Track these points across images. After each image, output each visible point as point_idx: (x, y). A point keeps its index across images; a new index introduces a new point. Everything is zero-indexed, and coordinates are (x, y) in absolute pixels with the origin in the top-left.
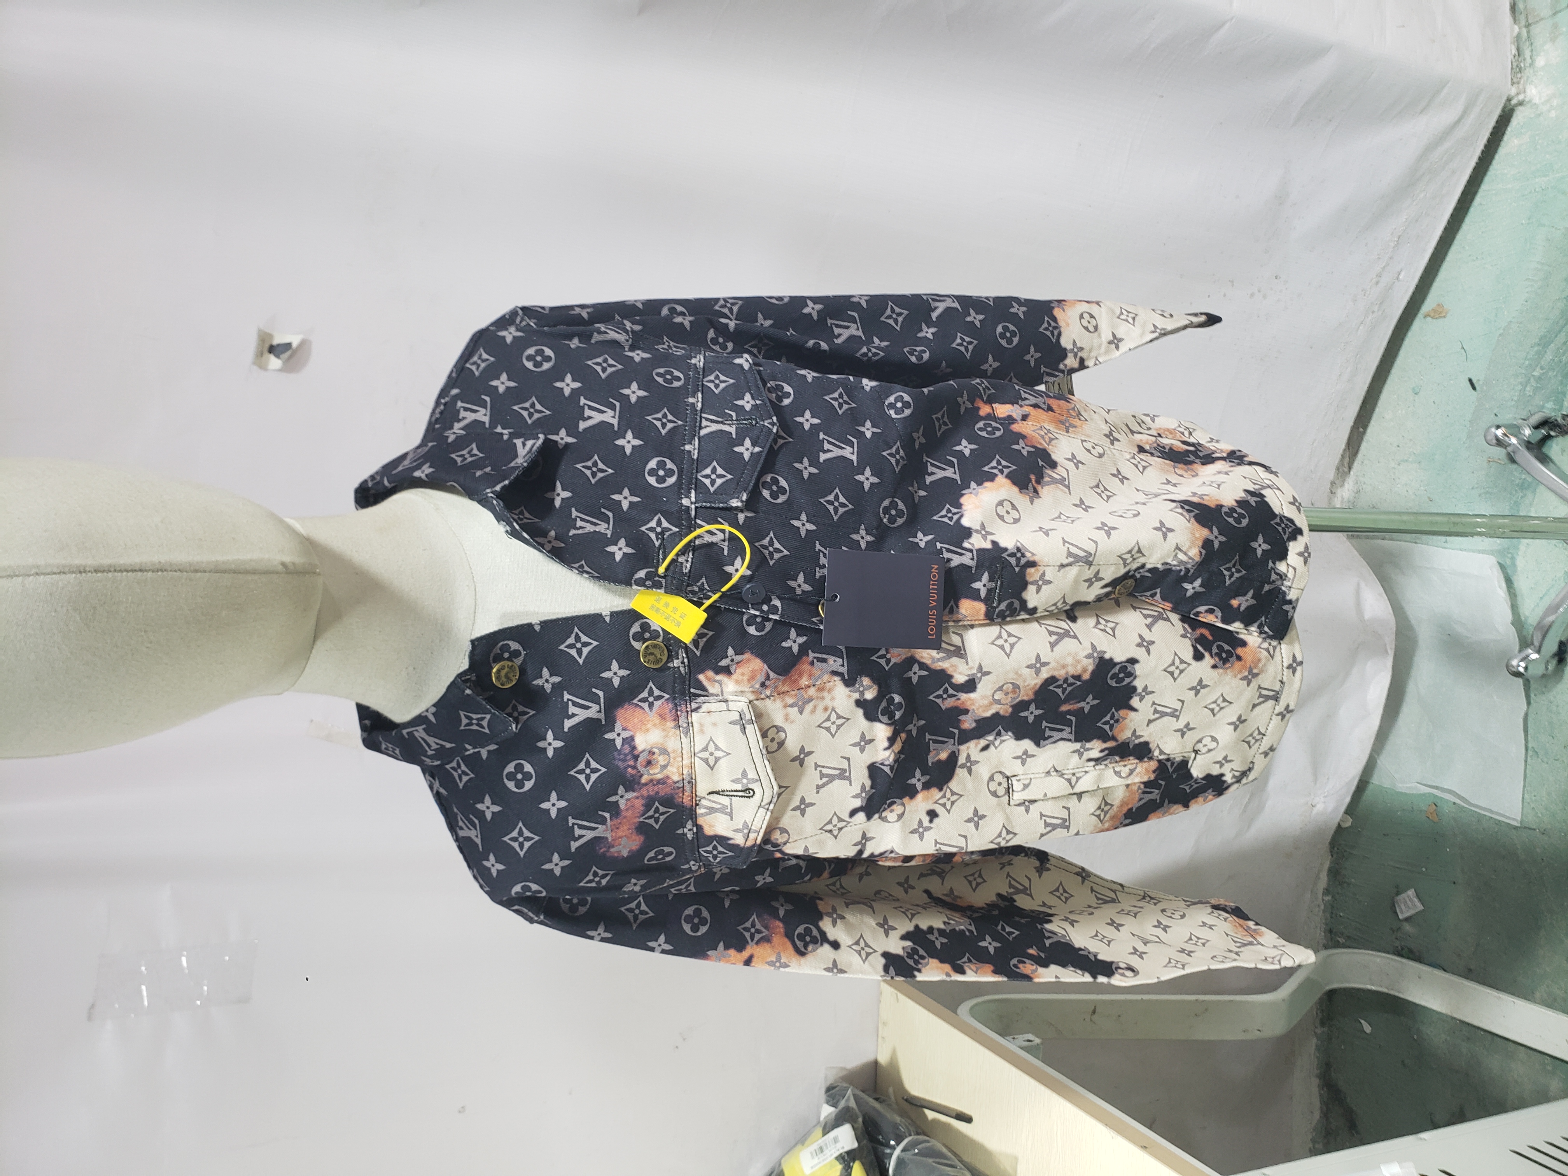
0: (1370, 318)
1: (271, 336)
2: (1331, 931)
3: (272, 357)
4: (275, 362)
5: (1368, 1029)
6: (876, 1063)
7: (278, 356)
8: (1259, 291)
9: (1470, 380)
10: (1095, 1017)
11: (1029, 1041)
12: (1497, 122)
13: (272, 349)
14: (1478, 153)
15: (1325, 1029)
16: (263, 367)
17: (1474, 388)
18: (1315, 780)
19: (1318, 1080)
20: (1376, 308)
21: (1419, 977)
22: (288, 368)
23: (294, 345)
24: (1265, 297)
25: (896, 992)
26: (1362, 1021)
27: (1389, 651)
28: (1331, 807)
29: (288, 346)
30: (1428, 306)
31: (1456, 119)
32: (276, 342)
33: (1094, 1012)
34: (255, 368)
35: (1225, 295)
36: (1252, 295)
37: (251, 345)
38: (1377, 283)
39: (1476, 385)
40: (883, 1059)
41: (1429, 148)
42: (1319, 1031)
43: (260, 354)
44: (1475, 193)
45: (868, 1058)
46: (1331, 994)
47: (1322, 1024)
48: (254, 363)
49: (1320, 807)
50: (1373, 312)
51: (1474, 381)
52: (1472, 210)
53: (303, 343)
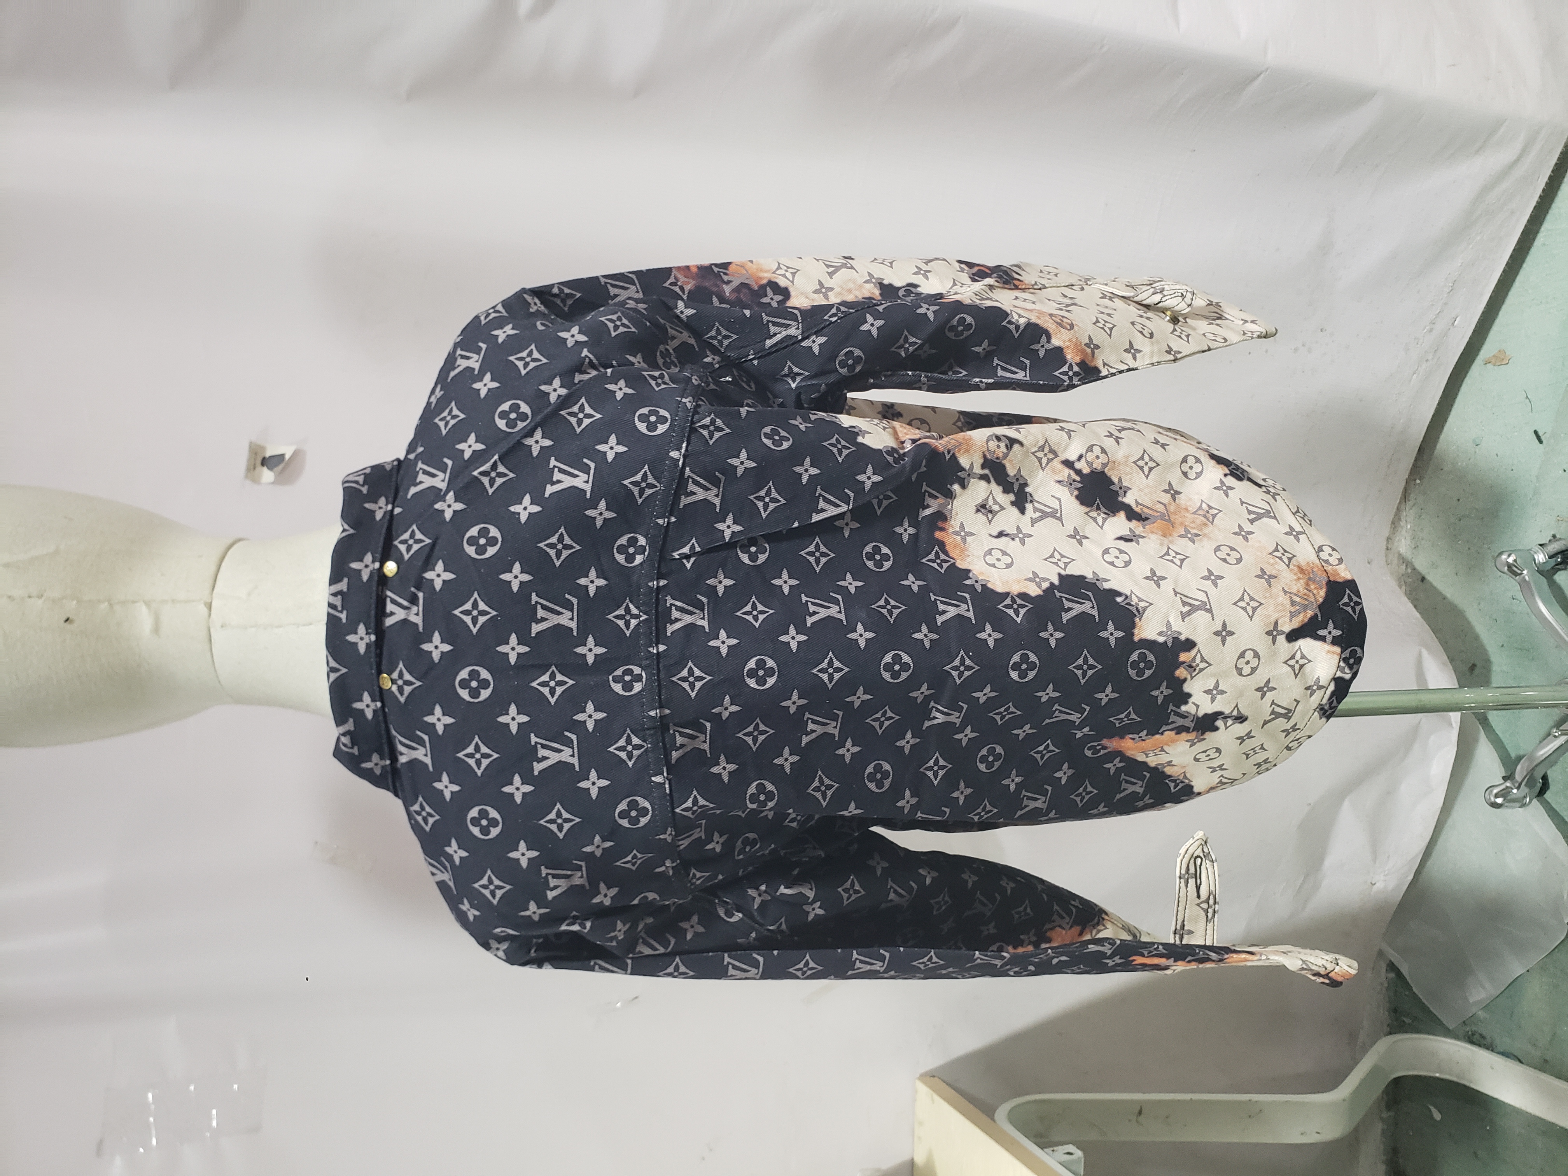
0: (1424, 367)
1: (263, 448)
2: (1395, 1011)
3: (265, 469)
4: (267, 475)
5: (1437, 1116)
6: (912, 1163)
7: (270, 469)
8: (1303, 345)
9: (1536, 432)
10: (1141, 1118)
11: (1069, 1153)
12: (1559, 159)
13: (264, 462)
14: (1539, 191)
15: (1392, 1114)
16: (256, 481)
17: (1541, 442)
18: (1375, 860)
19: (1384, 1167)
20: (1430, 358)
21: (1492, 1069)
22: (281, 480)
23: (287, 457)
24: (1310, 351)
25: (932, 1092)
26: (1432, 1108)
27: (1454, 725)
28: (1391, 885)
29: (282, 457)
30: (1487, 350)
31: (1515, 158)
32: (267, 455)
33: (1140, 1113)
34: (248, 483)
35: (1266, 352)
36: (1296, 350)
37: (242, 459)
38: (1431, 330)
39: (1543, 438)
40: (920, 1160)
41: (1486, 189)
42: (1385, 1115)
43: (251, 468)
44: (1537, 232)
45: (906, 1157)
46: (1397, 1082)
47: (1389, 1107)
48: (246, 477)
49: (1380, 885)
50: (1427, 361)
51: (1541, 434)
52: (1533, 251)
53: (296, 454)
